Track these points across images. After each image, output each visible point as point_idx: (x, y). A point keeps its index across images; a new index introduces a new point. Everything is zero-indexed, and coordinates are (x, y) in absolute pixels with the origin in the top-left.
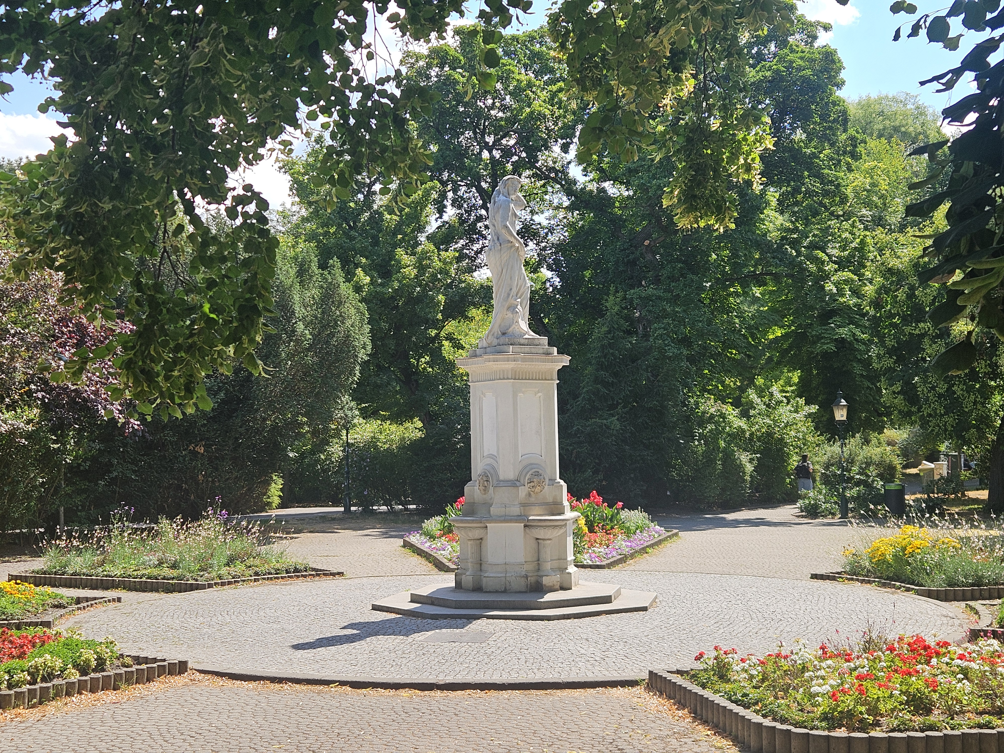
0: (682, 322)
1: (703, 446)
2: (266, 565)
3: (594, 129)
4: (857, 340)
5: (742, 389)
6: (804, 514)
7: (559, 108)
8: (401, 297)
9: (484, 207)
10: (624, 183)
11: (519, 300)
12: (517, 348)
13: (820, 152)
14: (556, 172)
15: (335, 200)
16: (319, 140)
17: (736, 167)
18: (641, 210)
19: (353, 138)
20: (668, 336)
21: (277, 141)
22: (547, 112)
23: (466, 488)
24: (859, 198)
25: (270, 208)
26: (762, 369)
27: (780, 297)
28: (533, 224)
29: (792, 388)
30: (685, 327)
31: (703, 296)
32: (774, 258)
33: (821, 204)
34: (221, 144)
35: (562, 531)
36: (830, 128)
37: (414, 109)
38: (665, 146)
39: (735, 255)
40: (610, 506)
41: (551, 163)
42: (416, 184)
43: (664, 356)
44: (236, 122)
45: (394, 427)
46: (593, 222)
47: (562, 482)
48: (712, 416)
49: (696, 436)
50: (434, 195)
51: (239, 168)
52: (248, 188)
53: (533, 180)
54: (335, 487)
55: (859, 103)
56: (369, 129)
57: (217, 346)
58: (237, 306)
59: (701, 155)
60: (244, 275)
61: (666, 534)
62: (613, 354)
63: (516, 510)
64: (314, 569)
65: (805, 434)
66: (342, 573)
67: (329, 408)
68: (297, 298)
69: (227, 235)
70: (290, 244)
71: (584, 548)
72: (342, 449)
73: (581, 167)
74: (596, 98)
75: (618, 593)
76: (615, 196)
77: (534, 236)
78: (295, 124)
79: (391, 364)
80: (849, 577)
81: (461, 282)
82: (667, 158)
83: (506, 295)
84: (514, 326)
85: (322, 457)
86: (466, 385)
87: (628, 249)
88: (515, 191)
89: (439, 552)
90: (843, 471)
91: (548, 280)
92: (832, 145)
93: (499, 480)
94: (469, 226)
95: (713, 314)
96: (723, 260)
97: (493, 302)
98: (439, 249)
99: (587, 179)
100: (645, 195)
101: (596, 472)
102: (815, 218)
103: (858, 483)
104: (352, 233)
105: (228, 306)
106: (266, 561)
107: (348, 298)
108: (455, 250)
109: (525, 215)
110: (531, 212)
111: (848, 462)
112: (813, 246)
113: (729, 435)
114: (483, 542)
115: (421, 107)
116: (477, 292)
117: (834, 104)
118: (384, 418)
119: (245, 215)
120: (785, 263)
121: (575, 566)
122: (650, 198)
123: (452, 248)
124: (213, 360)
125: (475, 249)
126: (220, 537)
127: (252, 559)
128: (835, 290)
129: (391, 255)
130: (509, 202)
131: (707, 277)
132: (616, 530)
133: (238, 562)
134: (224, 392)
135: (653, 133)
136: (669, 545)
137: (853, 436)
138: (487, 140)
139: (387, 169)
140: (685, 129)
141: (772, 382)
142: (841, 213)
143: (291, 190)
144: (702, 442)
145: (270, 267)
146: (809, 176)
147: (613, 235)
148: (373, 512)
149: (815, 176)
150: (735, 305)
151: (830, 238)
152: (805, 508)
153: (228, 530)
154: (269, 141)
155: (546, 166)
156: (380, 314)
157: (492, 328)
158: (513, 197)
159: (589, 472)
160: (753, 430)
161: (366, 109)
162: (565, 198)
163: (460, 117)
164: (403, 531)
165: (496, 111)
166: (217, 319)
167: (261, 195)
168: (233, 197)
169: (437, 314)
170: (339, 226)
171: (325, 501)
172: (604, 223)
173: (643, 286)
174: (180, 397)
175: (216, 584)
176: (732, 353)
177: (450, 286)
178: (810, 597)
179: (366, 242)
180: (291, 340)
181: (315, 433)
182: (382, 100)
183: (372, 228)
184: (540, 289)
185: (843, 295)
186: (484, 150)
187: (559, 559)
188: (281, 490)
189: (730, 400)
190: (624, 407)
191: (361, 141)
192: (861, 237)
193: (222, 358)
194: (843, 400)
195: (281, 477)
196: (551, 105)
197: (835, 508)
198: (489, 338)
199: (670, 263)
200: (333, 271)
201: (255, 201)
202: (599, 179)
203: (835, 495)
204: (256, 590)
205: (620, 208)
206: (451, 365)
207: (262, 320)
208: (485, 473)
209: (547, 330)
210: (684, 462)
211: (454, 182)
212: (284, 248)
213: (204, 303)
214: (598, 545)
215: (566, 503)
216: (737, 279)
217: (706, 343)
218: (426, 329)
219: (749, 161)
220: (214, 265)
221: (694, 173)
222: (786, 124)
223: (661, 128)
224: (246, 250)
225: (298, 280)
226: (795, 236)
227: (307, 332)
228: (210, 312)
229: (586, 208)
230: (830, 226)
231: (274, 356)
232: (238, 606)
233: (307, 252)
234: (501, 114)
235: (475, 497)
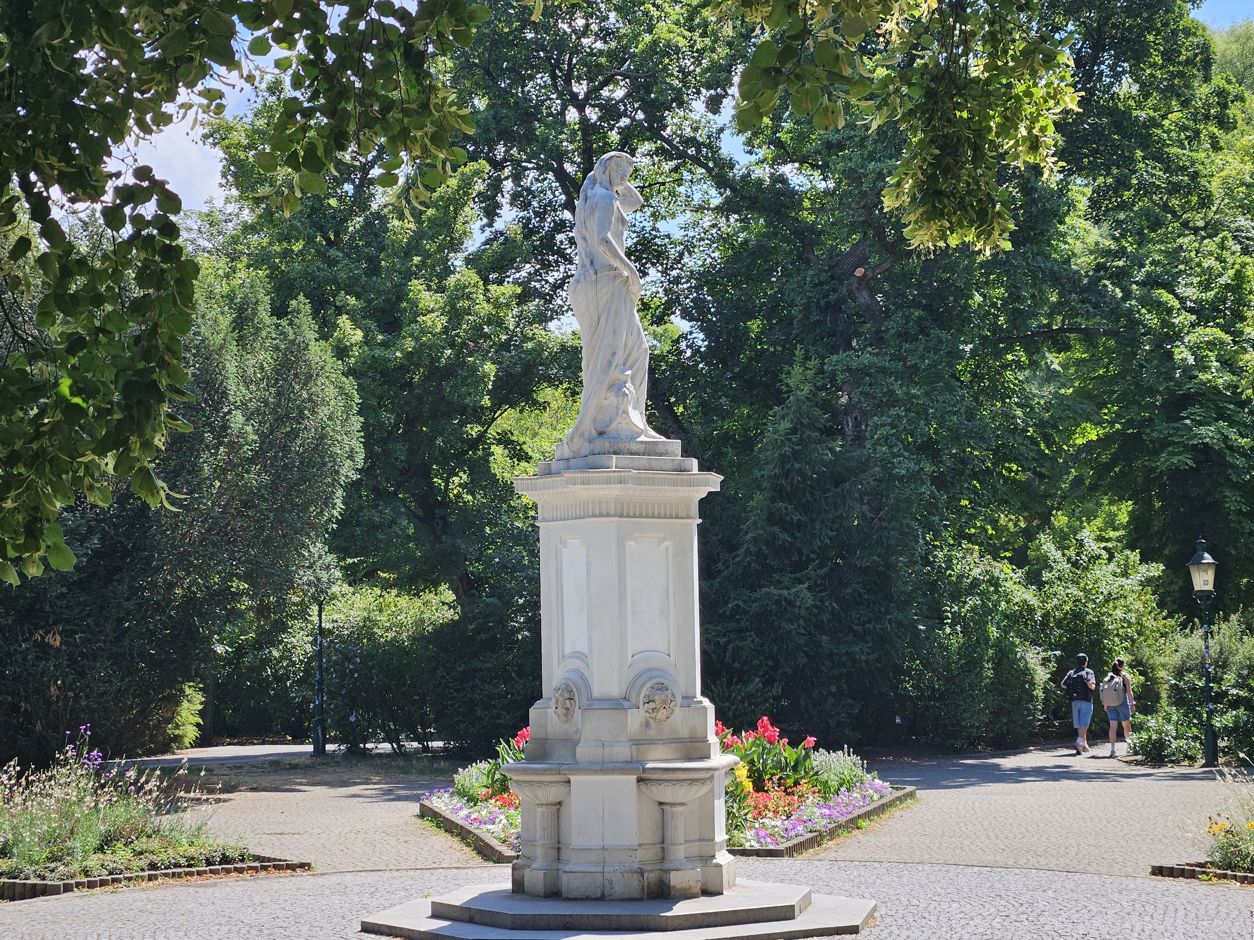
0: (922, 413)
1: (961, 635)
2: (170, 851)
3: (767, 71)
4: (1231, 448)
5: (1029, 535)
6: (1139, 757)
7: (704, 35)
8: (418, 366)
9: (569, 205)
10: (817, 167)
11: (629, 372)
12: (626, 459)
13: (1164, 117)
14: (698, 146)
15: (298, 195)
16: (275, 88)
17: (1012, 143)
18: (848, 214)
19: (332, 87)
20: (898, 439)
21: (196, 90)
22: (682, 42)
23: (533, 712)
24: (1233, 199)
25: (184, 206)
26: (1064, 498)
27: (1094, 370)
28: (656, 237)
29: (1117, 534)
30: (928, 424)
31: (959, 367)
32: (1083, 302)
33: (1165, 207)
34: (96, 94)
35: (705, 789)
36: (1181, 75)
37: (440, 35)
38: (887, 104)
39: (1014, 296)
40: (794, 744)
41: (688, 132)
42: (444, 168)
43: (890, 474)
44: (125, 57)
45: (403, 601)
46: (764, 235)
47: (706, 702)
48: (975, 583)
49: (948, 618)
50: (480, 186)
51: (127, 138)
52: (143, 173)
53: (656, 159)
54: (297, 708)
55: (1232, 32)
56: (361, 71)
57: (83, 455)
58: (121, 385)
59: (951, 121)
60: (134, 328)
61: (891, 794)
62: (800, 472)
63: (623, 752)
64: (257, 858)
65: (1140, 616)
66: (309, 865)
67: (287, 566)
68: (231, 368)
69: (105, 257)
70: (221, 272)
71: (746, 820)
72: (311, 639)
73: (742, 138)
74: (767, 18)
75: (807, 900)
76: (804, 189)
77: (658, 257)
78: (229, 59)
79: (399, 487)
80: (1218, 871)
81: (526, 338)
82: (892, 124)
83: (606, 364)
84: (619, 419)
85: (276, 653)
86: (533, 525)
87: (826, 283)
88: (622, 179)
89: (484, 827)
90: (1208, 681)
91: (684, 336)
92: (1185, 104)
93: (591, 699)
94: (541, 239)
95: (976, 399)
96: (994, 305)
97: (583, 375)
98: (486, 281)
99: (753, 158)
100: (855, 188)
101: (768, 683)
102: (1155, 231)
103: (1235, 704)
104: (333, 252)
105: (104, 384)
106: (170, 843)
107: (322, 368)
108: (516, 282)
109: (643, 220)
110: (653, 215)
111: (1217, 666)
112: (1152, 282)
113: (1006, 616)
114: (563, 809)
115: (453, 33)
116: (554, 358)
117: (1188, 32)
118: (386, 586)
119: (138, 220)
120: (1103, 311)
121: (731, 852)
122: (864, 195)
123: (511, 280)
124: (77, 481)
125: (551, 280)
126: (88, 798)
127: (144, 839)
128: (1191, 360)
129: (400, 293)
130: (612, 198)
131: (965, 334)
132: (804, 787)
133: (119, 845)
134: (99, 535)
135: (869, 79)
136: (898, 814)
137: (1226, 619)
138: (575, 89)
139: (392, 140)
140: (922, 75)
141: (1082, 522)
142: (1201, 224)
143: (224, 175)
144: (958, 628)
145: (182, 313)
146: (1144, 158)
147: (800, 258)
148: (366, 754)
149: (1155, 159)
150: (1015, 385)
151: (1182, 267)
152: (1141, 747)
153: (103, 786)
154: (182, 90)
155: (681, 136)
156: (381, 398)
157: (579, 423)
158: (620, 189)
159: (756, 683)
160: (1049, 607)
161: (356, 35)
162: (713, 192)
163: (527, 49)
164: (420, 788)
165: (592, 38)
166: (84, 405)
167: (167, 186)
168: (117, 189)
169: (482, 398)
170: (310, 240)
171: (278, 733)
172: (783, 236)
173: (854, 349)
174: (16, 547)
175: (78, 885)
176: (1010, 470)
177: (505, 346)
178: (1150, 909)
179: (357, 268)
180: (221, 443)
181: (262, 611)
182: (383, 19)
183: (368, 244)
184: (669, 352)
185: (1205, 369)
186: (570, 108)
187: (700, 840)
188: (201, 713)
189: (1008, 554)
190: (821, 566)
191: (345, 92)
192: (1237, 266)
193: (92, 476)
194: (1206, 555)
195: (201, 689)
196: (689, 30)
197: (1194, 747)
198: (576, 440)
199: (901, 308)
200: (296, 320)
201: (155, 197)
202: (774, 160)
203: (1195, 725)
204: (152, 895)
205: (812, 210)
206: (509, 489)
207: (166, 408)
208: (568, 685)
209: (681, 428)
210: (926, 665)
211: (517, 163)
212: (211, 279)
213: (62, 377)
214: (770, 815)
215: (713, 739)
216: (1019, 339)
217: (964, 451)
218: (463, 424)
219: (1035, 131)
220: (80, 309)
221: (937, 152)
222: (1103, 67)
223: (881, 72)
224: (141, 281)
225: (235, 335)
226: (1121, 263)
227: (249, 429)
228: (73, 394)
229: (750, 209)
230: (1181, 247)
231: (189, 473)
232: (119, 924)
233: (252, 287)
234: (599, 45)
235: (549, 728)
